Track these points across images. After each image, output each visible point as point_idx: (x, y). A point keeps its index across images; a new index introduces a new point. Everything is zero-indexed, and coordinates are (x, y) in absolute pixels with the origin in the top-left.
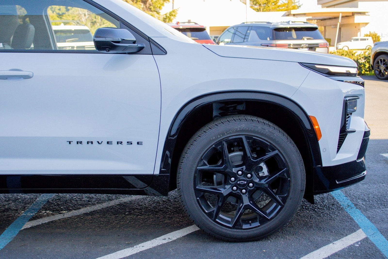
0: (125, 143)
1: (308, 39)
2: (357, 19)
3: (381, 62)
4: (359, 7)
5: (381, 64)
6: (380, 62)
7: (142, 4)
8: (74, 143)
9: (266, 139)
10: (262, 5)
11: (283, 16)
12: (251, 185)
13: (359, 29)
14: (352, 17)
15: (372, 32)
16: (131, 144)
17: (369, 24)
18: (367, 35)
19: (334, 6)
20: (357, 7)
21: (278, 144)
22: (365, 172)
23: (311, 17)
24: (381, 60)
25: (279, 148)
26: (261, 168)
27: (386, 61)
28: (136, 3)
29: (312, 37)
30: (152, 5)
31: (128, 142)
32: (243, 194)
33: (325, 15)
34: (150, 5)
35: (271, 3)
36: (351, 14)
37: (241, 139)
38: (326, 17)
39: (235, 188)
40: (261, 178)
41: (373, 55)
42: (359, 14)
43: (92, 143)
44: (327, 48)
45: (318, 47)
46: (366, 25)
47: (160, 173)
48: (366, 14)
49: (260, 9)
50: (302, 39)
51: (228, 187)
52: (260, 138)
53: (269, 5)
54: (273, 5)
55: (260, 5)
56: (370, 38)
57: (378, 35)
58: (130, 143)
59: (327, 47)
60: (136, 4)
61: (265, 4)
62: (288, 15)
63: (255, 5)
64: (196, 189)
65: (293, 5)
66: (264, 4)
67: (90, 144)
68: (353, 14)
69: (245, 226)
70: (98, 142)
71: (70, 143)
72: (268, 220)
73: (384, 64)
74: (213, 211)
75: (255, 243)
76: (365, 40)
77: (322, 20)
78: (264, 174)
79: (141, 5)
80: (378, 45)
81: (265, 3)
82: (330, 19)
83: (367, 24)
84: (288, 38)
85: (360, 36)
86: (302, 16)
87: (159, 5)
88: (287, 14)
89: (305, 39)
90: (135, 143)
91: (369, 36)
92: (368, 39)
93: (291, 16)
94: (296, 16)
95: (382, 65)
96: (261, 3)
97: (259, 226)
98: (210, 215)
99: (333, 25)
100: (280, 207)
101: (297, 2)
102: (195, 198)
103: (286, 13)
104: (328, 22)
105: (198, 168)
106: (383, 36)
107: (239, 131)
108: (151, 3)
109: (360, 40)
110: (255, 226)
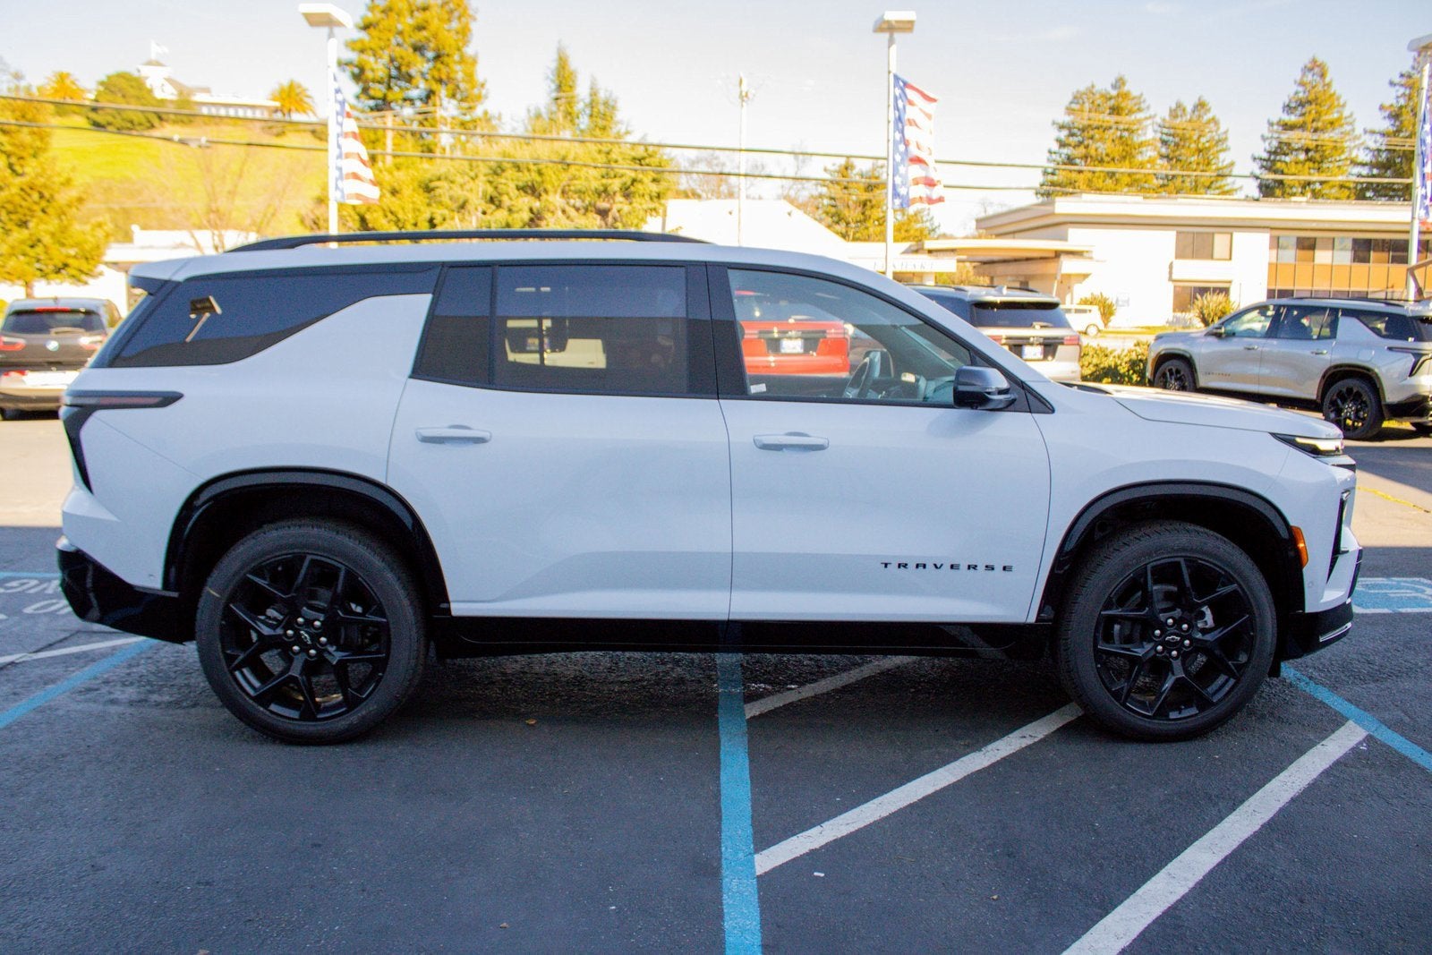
0: (981, 568)
1: (1042, 327)
2: (1068, 266)
3: (1171, 374)
4: (1069, 238)
5: (1171, 379)
6: (1168, 374)
7: (598, 217)
8: (893, 568)
9: (1219, 564)
10: (853, 225)
11: (906, 252)
12: (1187, 642)
13: (1069, 288)
14: (1056, 260)
15: (1097, 293)
16: (993, 569)
17: (1090, 277)
18: (1085, 302)
19: (1013, 234)
20: (1064, 238)
21: (1240, 574)
22: (1349, 625)
23: (964, 257)
24: (1170, 371)
25: (1239, 580)
26: (1202, 615)
27: (1182, 373)
28: (585, 214)
29: (1051, 322)
30: (619, 219)
31: (987, 567)
32: (1173, 658)
33: (996, 253)
34: (615, 220)
35: (872, 221)
36: (1053, 255)
37: (1179, 563)
38: (996, 258)
39: (1160, 648)
40: (1204, 631)
41: (1154, 360)
42: (1071, 256)
43: (924, 566)
44: (1078, 347)
45: (1062, 344)
46: (1084, 279)
47: (1037, 620)
48: (1085, 254)
49: (847, 232)
50: (1030, 326)
51: (1148, 646)
52: (1207, 561)
53: (868, 224)
54: (875, 226)
55: (848, 224)
56: (1095, 308)
57: (1109, 302)
58: (990, 568)
59: (1078, 344)
60: (583, 217)
61: (860, 221)
62: (916, 251)
63: (837, 223)
64: (1096, 650)
65: (919, 225)
66: (857, 222)
67: (921, 568)
68: (1057, 254)
69: (1173, 715)
70: (935, 565)
71: (886, 565)
72: (1214, 704)
73: (1176, 380)
74: (1122, 688)
75: (1182, 745)
76: (1084, 311)
77: (985, 263)
78: (1207, 624)
79: (595, 219)
80: (1164, 338)
81: (858, 219)
82: (1005, 261)
83: (1086, 276)
84: (1000, 322)
85: (1072, 303)
86: (948, 253)
87: (635, 221)
88: (915, 248)
89: (1037, 327)
90: (999, 568)
91: (1091, 303)
92: (1090, 311)
93: (924, 253)
94: (935, 254)
95: (1173, 382)
96: (850, 219)
97: (1196, 715)
98: (1116, 695)
99: (1011, 275)
100: (1232, 681)
101: (927, 221)
102: (1094, 664)
103: (910, 246)
104: (1000, 269)
105: (1102, 613)
106: (1120, 303)
107: (1177, 551)
108: (617, 215)
109: (1073, 311)
110: (1188, 714)
